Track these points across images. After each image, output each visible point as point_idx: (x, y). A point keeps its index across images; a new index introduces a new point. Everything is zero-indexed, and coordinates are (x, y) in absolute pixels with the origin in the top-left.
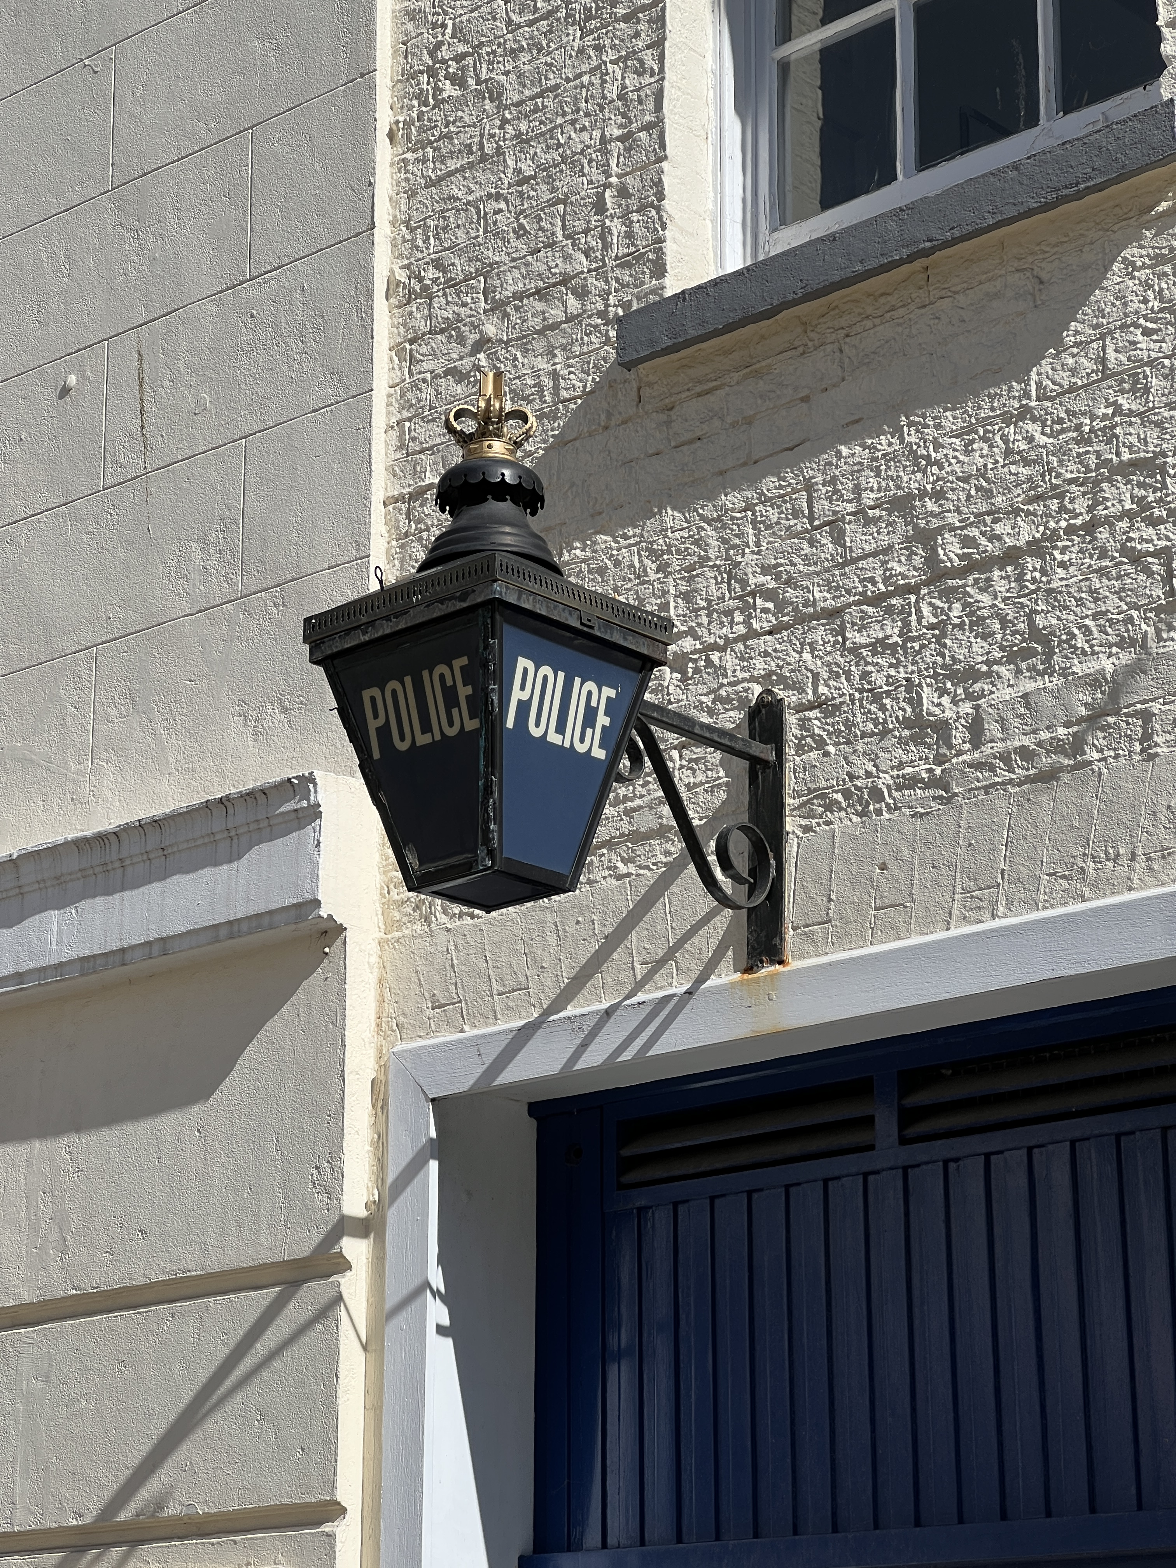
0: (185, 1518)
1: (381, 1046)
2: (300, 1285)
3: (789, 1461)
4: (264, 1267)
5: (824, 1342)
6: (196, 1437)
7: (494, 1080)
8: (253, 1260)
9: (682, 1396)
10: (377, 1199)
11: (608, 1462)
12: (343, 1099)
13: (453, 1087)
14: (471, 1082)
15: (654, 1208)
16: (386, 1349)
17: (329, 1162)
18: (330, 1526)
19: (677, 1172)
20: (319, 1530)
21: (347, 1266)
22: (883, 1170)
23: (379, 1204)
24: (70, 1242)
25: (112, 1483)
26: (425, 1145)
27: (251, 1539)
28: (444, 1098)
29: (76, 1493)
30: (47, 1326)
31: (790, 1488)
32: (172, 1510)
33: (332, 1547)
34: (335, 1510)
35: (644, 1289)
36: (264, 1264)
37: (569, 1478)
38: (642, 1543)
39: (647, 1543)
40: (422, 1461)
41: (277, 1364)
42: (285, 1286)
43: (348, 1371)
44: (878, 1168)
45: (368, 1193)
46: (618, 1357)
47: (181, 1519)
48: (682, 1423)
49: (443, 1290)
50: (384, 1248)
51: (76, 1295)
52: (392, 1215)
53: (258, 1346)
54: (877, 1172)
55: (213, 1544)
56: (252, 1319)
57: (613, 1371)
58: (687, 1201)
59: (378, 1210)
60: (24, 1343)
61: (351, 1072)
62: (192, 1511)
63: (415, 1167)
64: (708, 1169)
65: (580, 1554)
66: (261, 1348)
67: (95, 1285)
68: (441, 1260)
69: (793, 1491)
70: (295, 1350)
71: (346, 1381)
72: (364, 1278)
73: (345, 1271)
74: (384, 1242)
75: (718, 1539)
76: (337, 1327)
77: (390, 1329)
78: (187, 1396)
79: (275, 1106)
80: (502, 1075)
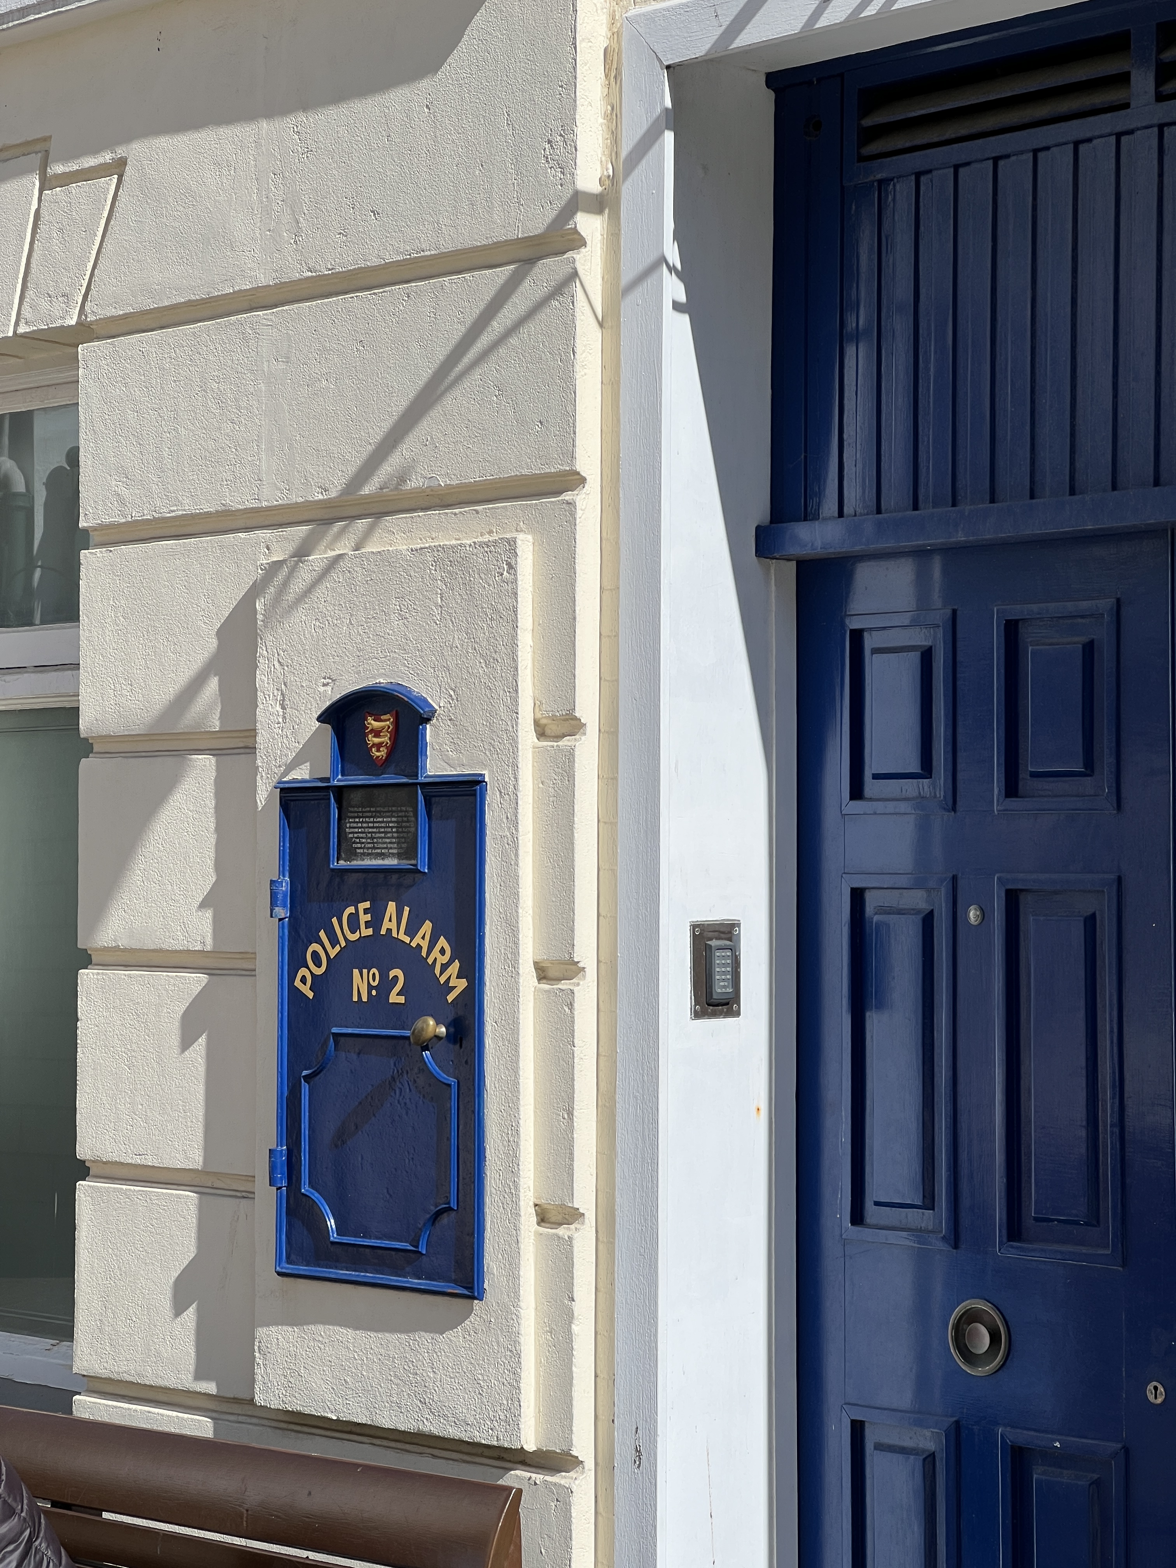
0: (428, 490)
1: (614, 11)
2: (535, 262)
3: (1028, 428)
4: (498, 245)
5: (1069, 309)
6: (436, 413)
7: (732, 43)
8: (487, 238)
9: (920, 369)
10: (611, 174)
11: (845, 436)
12: (575, 68)
13: (689, 53)
14: (708, 46)
15: (895, 180)
16: (622, 324)
17: (561, 135)
18: (570, 495)
19: (919, 141)
20: (560, 498)
21: (583, 243)
22: (1138, 129)
23: (613, 179)
24: (303, 223)
25: (356, 460)
26: (660, 116)
27: (492, 508)
28: (680, 65)
29: (321, 469)
30: (284, 308)
31: (1028, 455)
32: (414, 483)
33: (573, 515)
34: (575, 480)
35: (883, 264)
36: (498, 242)
37: (806, 452)
38: (879, 511)
39: (883, 511)
40: (660, 432)
41: (513, 341)
42: (520, 264)
43: (585, 346)
44: (1132, 127)
45: (602, 167)
46: (856, 337)
47: (423, 491)
48: (920, 396)
49: (679, 266)
50: (619, 224)
51: (312, 277)
52: (626, 189)
53: (495, 323)
54: (1130, 132)
55: (455, 514)
56: (488, 298)
57: (850, 351)
58: (929, 171)
59: (613, 185)
60: (263, 325)
61: (583, 39)
62: (434, 483)
63: (650, 139)
64: (953, 136)
65: (817, 522)
66: (497, 326)
67: (330, 267)
68: (676, 237)
69: (1031, 458)
70: (531, 327)
71: (584, 355)
72: (599, 254)
73: (580, 247)
74: (619, 218)
75: (954, 505)
76: (573, 303)
77: (628, 304)
78: (426, 374)
79: (505, 78)
80: (740, 37)
